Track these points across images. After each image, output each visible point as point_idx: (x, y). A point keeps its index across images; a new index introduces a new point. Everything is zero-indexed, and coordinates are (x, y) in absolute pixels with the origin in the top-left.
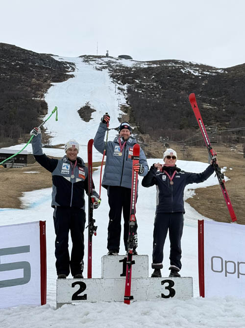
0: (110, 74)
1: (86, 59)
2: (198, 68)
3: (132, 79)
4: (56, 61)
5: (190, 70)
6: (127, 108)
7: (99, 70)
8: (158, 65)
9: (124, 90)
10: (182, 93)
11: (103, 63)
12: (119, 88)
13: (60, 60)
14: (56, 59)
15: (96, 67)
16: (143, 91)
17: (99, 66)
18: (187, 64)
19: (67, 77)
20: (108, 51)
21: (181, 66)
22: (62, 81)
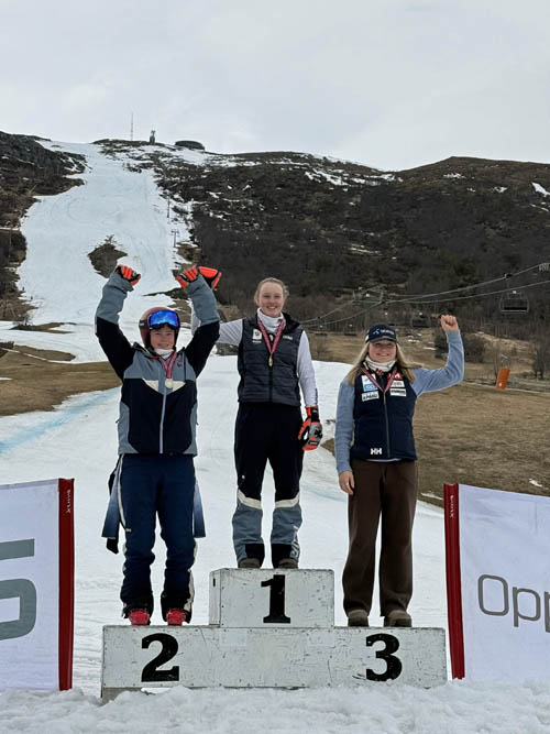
0: (157, 179)
1: (108, 148)
2: (340, 171)
3: (204, 191)
4: (47, 150)
5: (324, 175)
6: (191, 250)
7: (134, 170)
8: (258, 163)
9: (187, 213)
10: (307, 220)
11: (144, 157)
12: (175, 209)
13: (53, 150)
14: (46, 146)
15: (128, 165)
16: (225, 217)
17: (134, 163)
18: (319, 161)
19: (67, 185)
20: (153, 132)
21: (305, 166)
22: (57, 193)
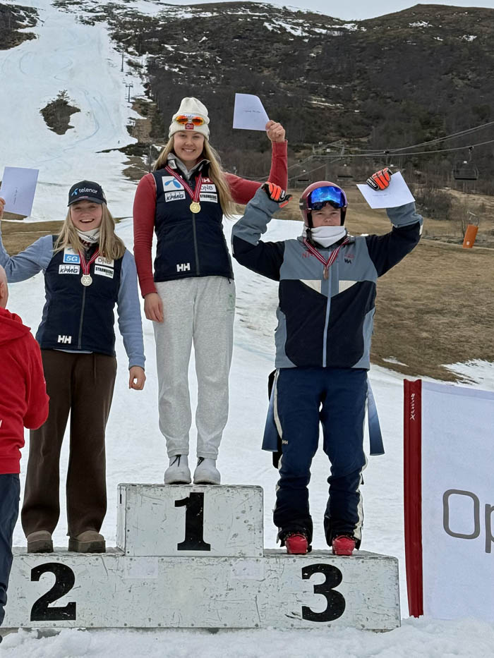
0: (111, 32)
1: (61, 1)
2: (301, 21)
3: (159, 44)
5: (284, 25)
6: (146, 105)
7: (88, 23)
8: (215, 14)
9: (142, 67)
10: (266, 73)
11: (97, 9)
12: (130, 63)
13: (5, 3)
15: (81, 17)
16: (181, 70)
17: (87, 16)
18: (279, 11)
19: (19, 39)
21: (264, 16)
22: (9, 48)
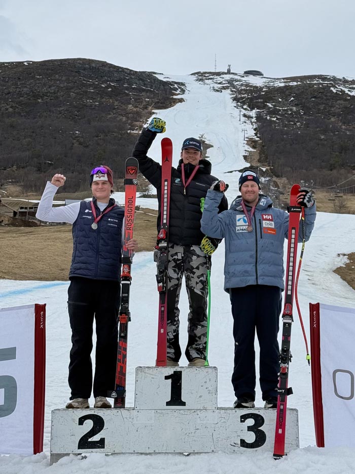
0: (232, 96)
1: (200, 77)
3: (263, 103)
4: (161, 81)
5: (343, 89)
6: (255, 142)
8: (299, 83)
9: (252, 118)
10: (333, 119)
11: (224, 82)
12: (245, 116)
13: (165, 80)
14: (160, 78)
15: (213, 87)
16: (277, 119)
17: (217, 86)
18: (340, 80)
19: (174, 102)
20: (229, 66)
21: (330, 84)
22: (168, 108)
